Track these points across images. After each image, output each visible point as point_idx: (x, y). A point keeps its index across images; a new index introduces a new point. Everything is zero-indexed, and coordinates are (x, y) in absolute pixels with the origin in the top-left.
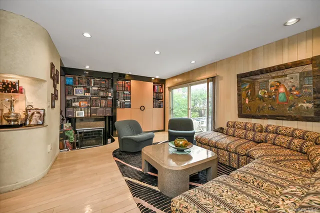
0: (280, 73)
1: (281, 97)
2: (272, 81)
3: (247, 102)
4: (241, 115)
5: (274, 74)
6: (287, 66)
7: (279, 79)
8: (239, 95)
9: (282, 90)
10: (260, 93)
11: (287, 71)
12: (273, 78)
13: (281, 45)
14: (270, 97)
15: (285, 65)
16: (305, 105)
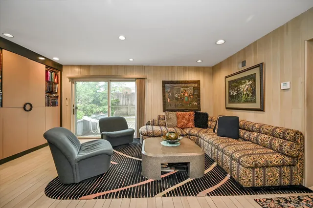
0: (186, 85)
1: (186, 99)
2: (182, 89)
3: (169, 101)
4: (164, 110)
5: (183, 85)
6: (188, 82)
7: (185, 89)
8: (164, 96)
9: (186, 95)
10: (176, 96)
11: (189, 85)
12: (183, 87)
13: (185, 69)
14: (181, 98)
15: (188, 81)
16: (195, 103)
